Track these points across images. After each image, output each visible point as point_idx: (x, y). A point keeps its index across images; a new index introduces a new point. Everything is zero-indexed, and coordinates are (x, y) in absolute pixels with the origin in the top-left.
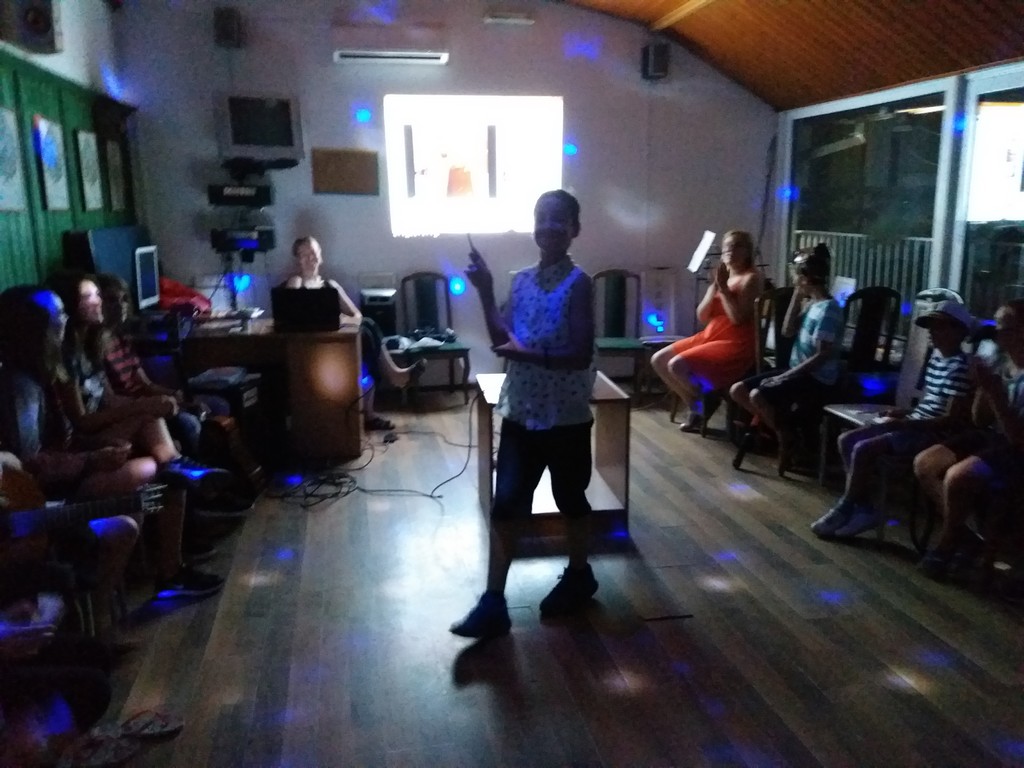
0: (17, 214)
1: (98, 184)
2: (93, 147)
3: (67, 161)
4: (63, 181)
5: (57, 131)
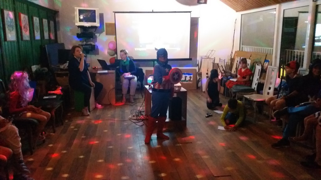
0: (27, 41)
1: (48, 33)
2: (47, 22)
3: (40, 27)
4: (39, 33)
5: (38, 19)
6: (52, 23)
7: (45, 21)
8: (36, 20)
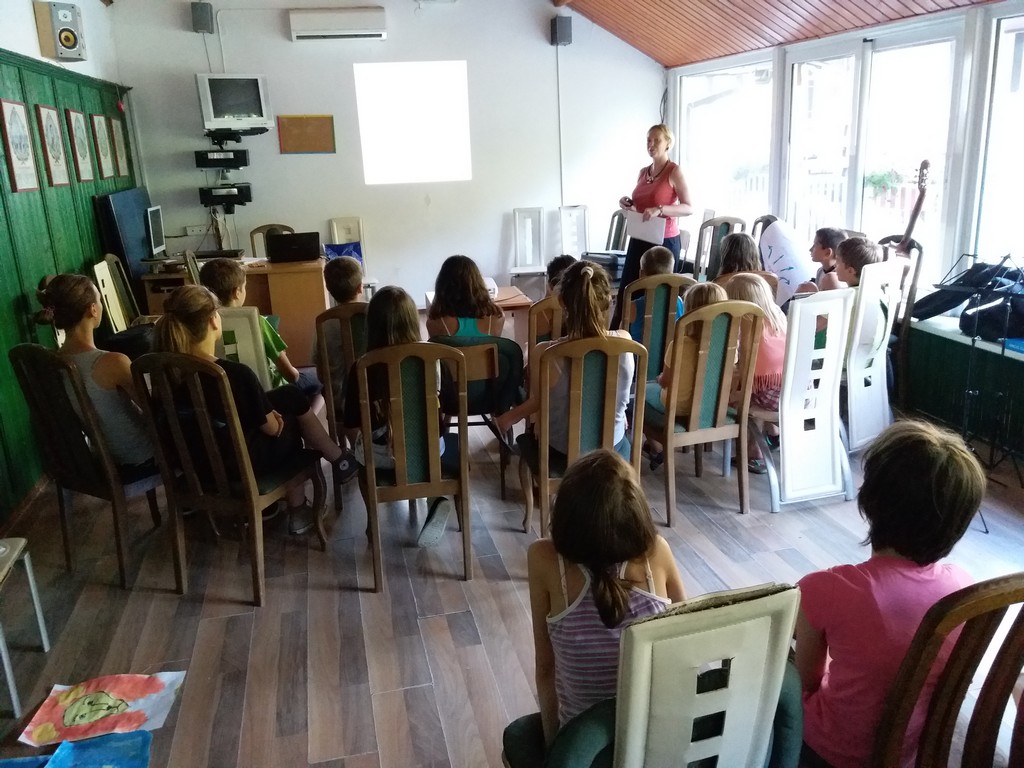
0: (63, 186)
1: (109, 157)
2: (104, 125)
3: (88, 137)
5: (81, 117)
6: (116, 123)
7: (100, 121)
8: (78, 120)
